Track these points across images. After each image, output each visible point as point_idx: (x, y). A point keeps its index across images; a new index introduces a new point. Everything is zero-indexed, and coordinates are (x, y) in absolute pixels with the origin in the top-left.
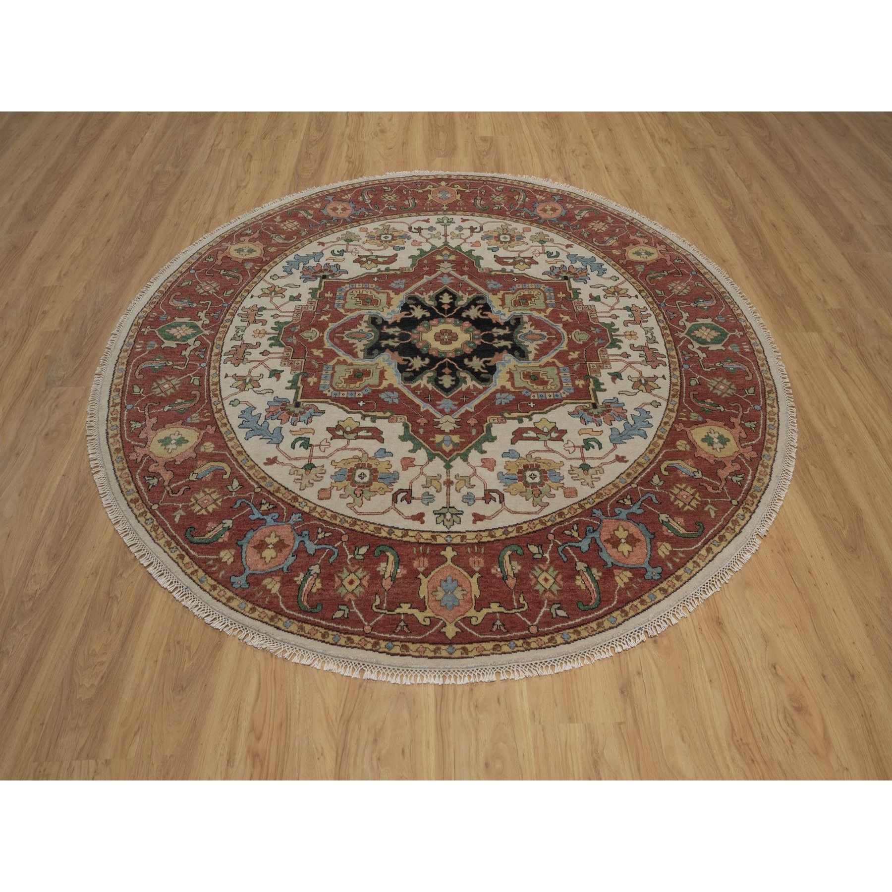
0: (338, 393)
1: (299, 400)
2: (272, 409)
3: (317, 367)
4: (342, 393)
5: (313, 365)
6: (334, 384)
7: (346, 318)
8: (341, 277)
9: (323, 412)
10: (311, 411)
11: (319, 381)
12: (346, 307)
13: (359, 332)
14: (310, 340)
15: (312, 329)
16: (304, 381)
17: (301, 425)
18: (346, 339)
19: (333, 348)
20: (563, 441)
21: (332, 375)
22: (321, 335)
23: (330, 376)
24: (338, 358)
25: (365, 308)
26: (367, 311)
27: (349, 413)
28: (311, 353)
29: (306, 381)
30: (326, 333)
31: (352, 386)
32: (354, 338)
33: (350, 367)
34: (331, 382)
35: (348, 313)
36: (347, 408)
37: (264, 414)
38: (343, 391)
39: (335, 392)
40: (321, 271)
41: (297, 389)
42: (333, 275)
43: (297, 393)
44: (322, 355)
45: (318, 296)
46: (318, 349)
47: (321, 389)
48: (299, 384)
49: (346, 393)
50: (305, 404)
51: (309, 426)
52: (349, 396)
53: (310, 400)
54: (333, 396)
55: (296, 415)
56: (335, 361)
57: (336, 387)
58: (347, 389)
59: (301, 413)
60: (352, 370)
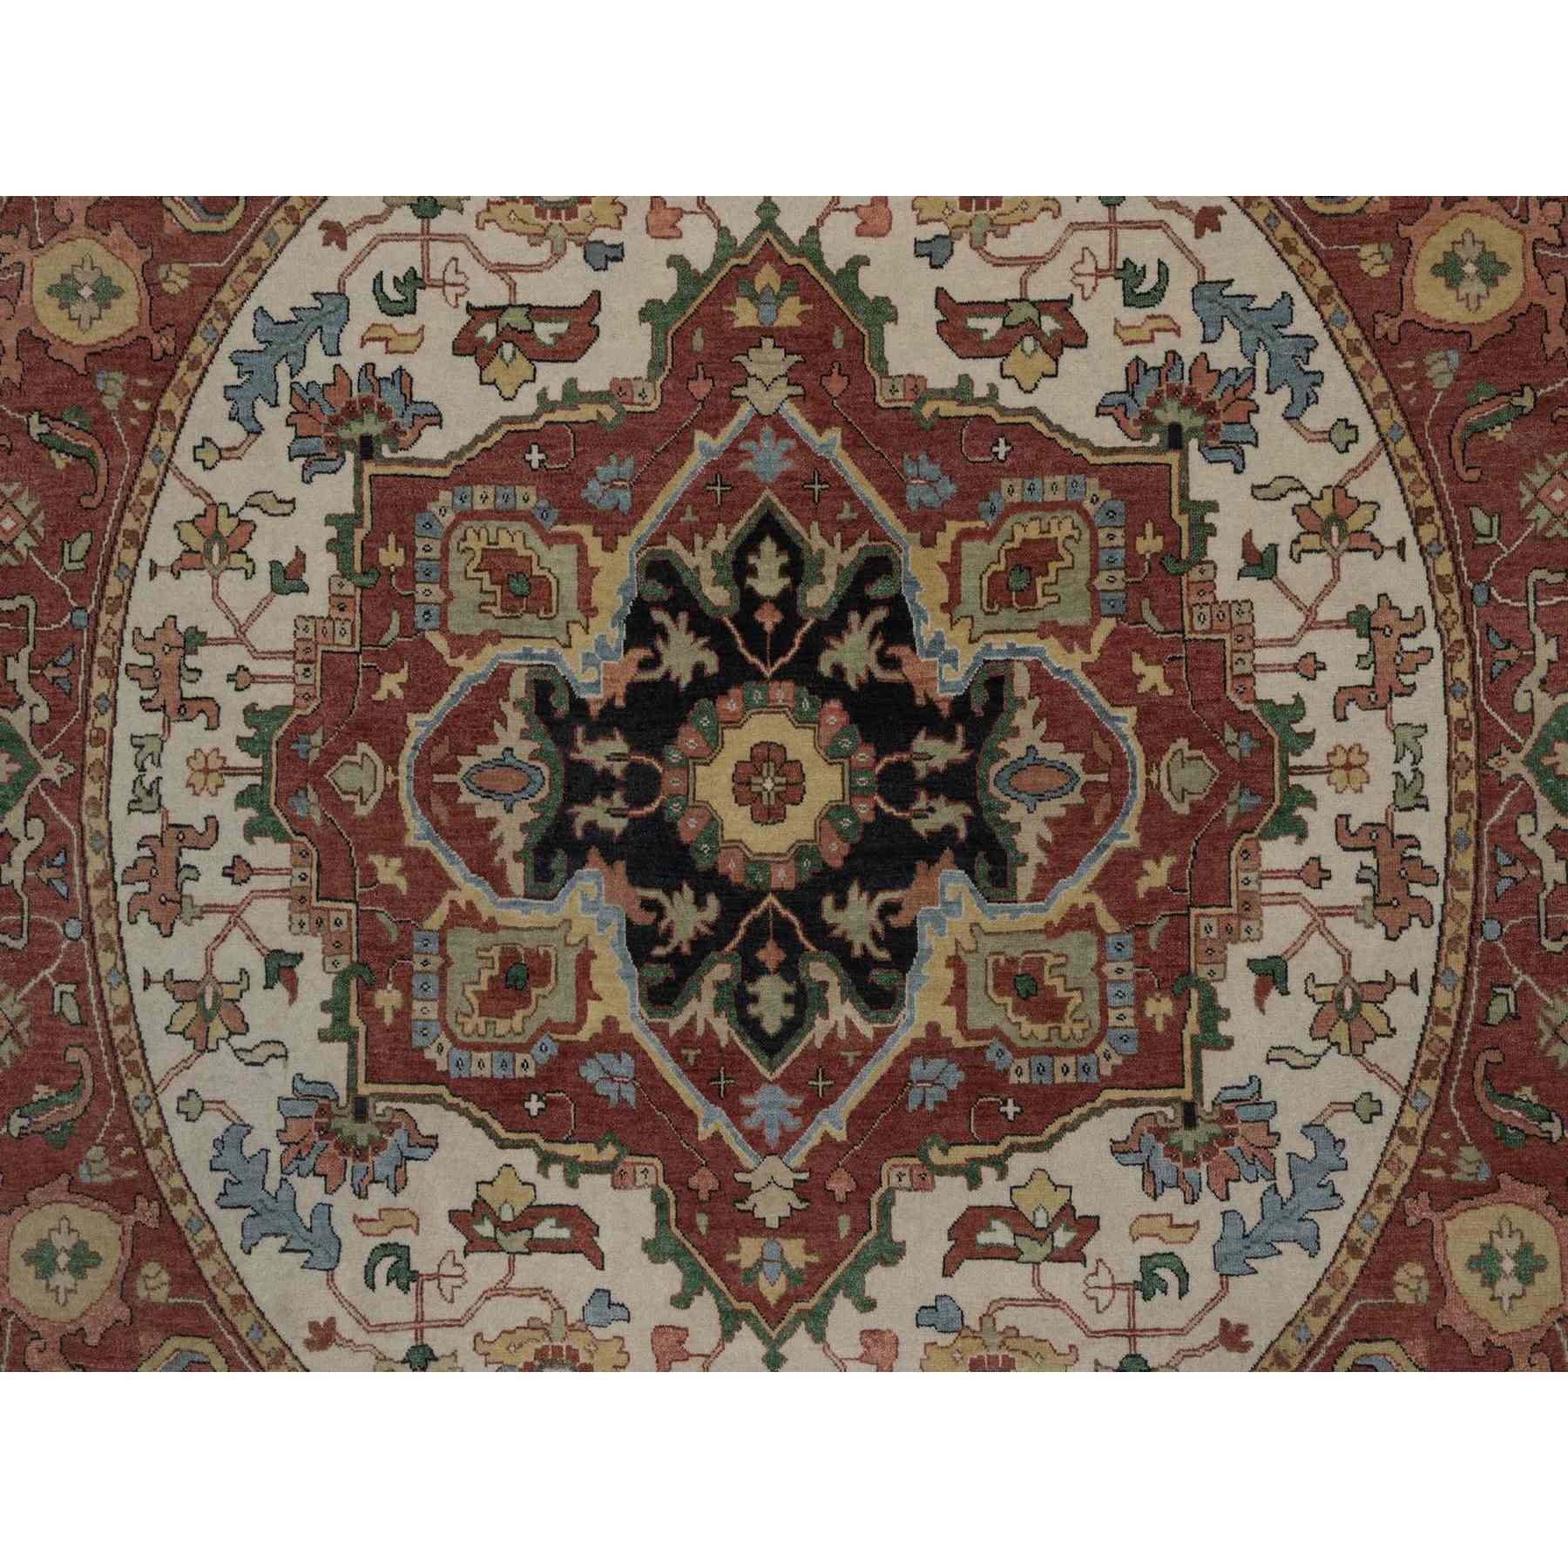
0: (464, 1055)
1: (364, 1089)
2: (293, 1135)
3: (394, 938)
4: (477, 1056)
5: (381, 928)
6: (450, 1019)
7: (454, 688)
8: (419, 451)
9: (432, 1143)
10: (400, 1136)
11: (408, 1005)
12: (453, 627)
13: (499, 763)
14: (361, 811)
15: (363, 747)
16: (365, 1003)
17: (379, 1195)
18: (466, 797)
19: (433, 848)
20: (1084, 1261)
21: (442, 974)
22: (391, 778)
23: (434, 981)
24: (450, 895)
25: (512, 627)
26: (518, 647)
27: (502, 1145)
28: (370, 870)
29: (370, 1003)
30: (402, 768)
31: (502, 1026)
32: (489, 794)
33: (490, 938)
34: (442, 1010)
35: (461, 661)
36: (496, 1126)
37: (276, 1151)
38: (478, 1048)
39: (457, 1054)
40: (352, 412)
41: (351, 1037)
42: (394, 433)
43: (352, 1056)
44: (402, 884)
45: (358, 567)
46: (390, 853)
47: (418, 1041)
48: (355, 1021)
49: (486, 1056)
50: (381, 1106)
51: (402, 1200)
52: (499, 1074)
53: (392, 1089)
54: (454, 1073)
55: (361, 1154)
56: (443, 910)
57: (457, 1030)
58: (490, 1039)
59: (378, 1146)
60: (496, 952)
